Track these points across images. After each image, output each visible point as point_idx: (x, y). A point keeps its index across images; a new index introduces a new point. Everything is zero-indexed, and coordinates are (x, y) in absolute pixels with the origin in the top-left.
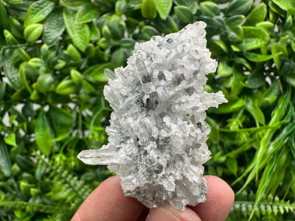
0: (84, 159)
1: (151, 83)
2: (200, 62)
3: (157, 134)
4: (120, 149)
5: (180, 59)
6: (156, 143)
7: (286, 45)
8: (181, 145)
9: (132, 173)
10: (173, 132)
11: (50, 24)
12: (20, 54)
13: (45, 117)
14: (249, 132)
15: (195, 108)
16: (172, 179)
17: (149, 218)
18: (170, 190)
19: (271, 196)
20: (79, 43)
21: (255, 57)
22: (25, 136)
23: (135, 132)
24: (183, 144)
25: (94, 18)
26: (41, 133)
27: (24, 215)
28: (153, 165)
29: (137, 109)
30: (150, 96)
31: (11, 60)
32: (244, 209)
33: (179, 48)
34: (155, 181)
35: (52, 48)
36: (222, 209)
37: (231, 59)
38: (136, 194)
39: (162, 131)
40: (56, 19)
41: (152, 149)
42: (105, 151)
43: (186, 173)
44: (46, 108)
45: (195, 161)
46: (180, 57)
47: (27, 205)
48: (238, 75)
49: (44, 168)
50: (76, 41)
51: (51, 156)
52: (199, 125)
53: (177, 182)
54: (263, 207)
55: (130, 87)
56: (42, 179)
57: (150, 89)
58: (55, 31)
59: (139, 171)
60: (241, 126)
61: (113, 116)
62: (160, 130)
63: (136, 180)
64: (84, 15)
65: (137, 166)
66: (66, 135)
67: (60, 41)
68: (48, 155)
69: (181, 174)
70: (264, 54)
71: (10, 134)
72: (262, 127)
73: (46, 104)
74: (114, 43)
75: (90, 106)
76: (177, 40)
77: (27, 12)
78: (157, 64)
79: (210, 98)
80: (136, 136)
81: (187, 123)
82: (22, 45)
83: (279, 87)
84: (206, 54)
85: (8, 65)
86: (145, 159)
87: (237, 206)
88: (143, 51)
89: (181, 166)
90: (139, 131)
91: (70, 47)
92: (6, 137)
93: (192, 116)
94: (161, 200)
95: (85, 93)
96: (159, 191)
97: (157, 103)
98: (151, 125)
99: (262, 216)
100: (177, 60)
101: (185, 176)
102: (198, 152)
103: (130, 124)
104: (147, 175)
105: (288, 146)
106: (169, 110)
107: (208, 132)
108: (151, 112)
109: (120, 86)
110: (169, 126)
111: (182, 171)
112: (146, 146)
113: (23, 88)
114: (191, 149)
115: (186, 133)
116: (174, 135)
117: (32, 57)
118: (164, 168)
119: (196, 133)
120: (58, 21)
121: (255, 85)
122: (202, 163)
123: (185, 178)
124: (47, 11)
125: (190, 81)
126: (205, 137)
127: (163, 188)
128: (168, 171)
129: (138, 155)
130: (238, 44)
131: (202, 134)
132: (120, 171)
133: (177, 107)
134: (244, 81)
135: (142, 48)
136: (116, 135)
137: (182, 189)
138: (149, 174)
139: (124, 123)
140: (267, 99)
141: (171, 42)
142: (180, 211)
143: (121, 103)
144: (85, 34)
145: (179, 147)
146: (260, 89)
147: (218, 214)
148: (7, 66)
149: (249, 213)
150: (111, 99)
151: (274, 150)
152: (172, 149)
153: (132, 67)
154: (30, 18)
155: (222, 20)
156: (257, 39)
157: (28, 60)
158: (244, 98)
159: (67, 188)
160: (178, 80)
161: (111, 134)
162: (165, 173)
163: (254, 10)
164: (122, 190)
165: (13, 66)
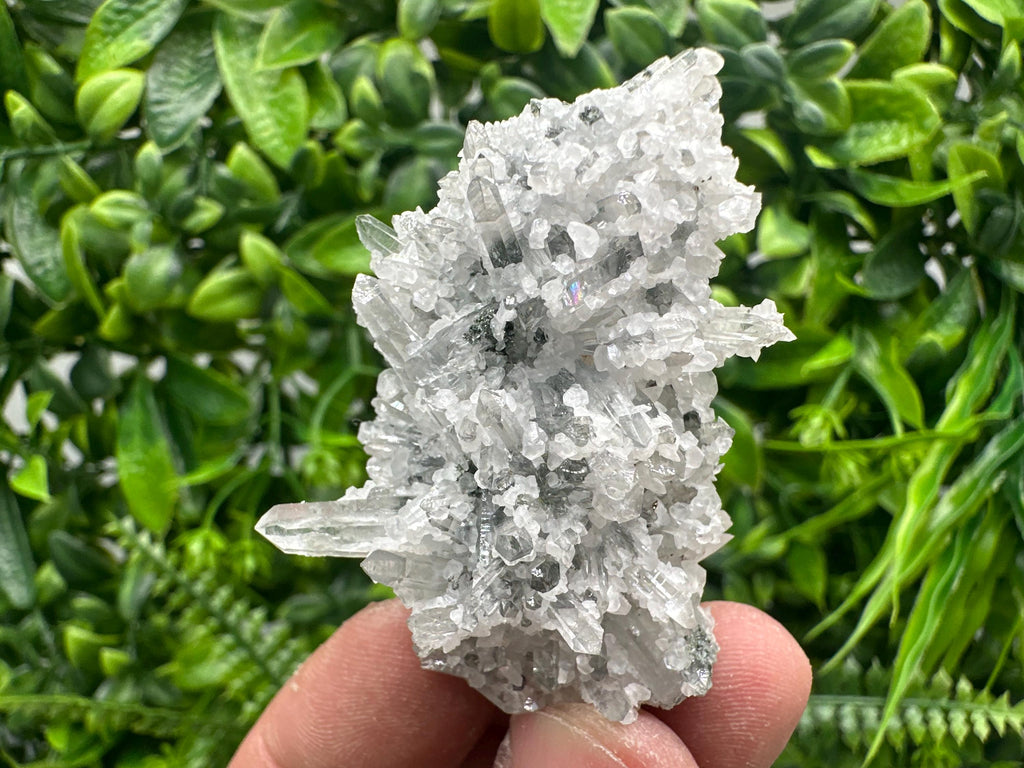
0: (278, 537)
1: (522, 266)
2: (697, 193)
3: (541, 449)
4: (409, 501)
5: (626, 182)
6: (538, 481)
7: (998, 146)
8: (627, 491)
9: (450, 589)
10: (598, 443)
11: (167, 72)
12: (61, 178)
13: (151, 401)
14: (867, 452)
15: (676, 360)
16: (591, 612)
17: (509, 749)
18: (583, 649)
19: (943, 677)
20: (273, 136)
21: (890, 188)
22: (82, 467)
23: (461, 441)
24: (631, 486)
25: (324, 49)
26: (138, 455)
27: (80, 742)
28: (525, 558)
29: (470, 358)
30: (518, 313)
31: (31, 198)
32: (849, 723)
33: (626, 145)
34: (531, 619)
35: (175, 157)
36: (767, 719)
37: (806, 198)
38: (463, 663)
39: (561, 438)
40: (191, 52)
41: (522, 503)
42: (355, 509)
43: (642, 592)
44: (157, 369)
45: (676, 548)
46: (627, 174)
47: (87, 709)
48: (828, 252)
49: (148, 578)
50: (261, 131)
51: (171, 539)
52: (691, 420)
53: (607, 620)
54: (914, 715)
55: (446, 280)
56: (143, 616)
57: (519, 288)
58: (184, 95)
59: (475, 581)
60: (840, 430)
61: (386, 386)
62: (551, 434)
63: (465, 613)
64: (287, 39)
65: (467, 561)
66: (226, 464)
67: (205, 131)
68: (160, 532)
69: (625, 594)
70: (921, 180)
71: (27, 459)
72: (912, 436)
73: (156, 353)
74: (393, 137)
75: (308, 362)
76: (619, 114)
77: (88, 30)
78: (546, 198)
79: (733, 326)
80: (466, 456)
81: (647, 413)
82: (69, 146)
83: (974, 297)
84: (719, 166)
85: (21, 214)
86: (495, 538)
87: (826, 713)
88: (495, 151)
89: (625, 566)
90: (478, 439)
91: (240, 151)
92: (16, 470)
93: (666, 388)
94: (551, 686)
95: (293, 315)
96: (544, 653)
97: (541, 337)
98: (521, 417)
99: (911, 746)
100: (614, 184)
101: (638, 601)
102: (687, 517)
103: (446, 414)
104: (505, 596)
105: (1003, 501)
106: (583, 367)
107: (723, 445)
108: (519, 370)
109: (412, 277)
110: (582, 422)
111: (627, 583)
112: (501, 493)
113: (73, 296)
114: (660, 505)
115: (644, 447)
116: (602, 455)
117: (104, 189)
118: (563, 572)
119: (680, 447)
120: (198, 60)
121: (890, 289)
122: (700, 555)
123: (636, 609)
124: (157, 24)
125: (662, 261)
126: (710, 466)
127: (561, 643)
128: (578, 582)
129: (471, 523)
130: (829, 141)
131: (701, 452)
132: (406, 581)
133: (613, 352)
134: (851, 275)
135: (492, 139)
136: (395, 452)
137: (626, 647)
138: (509, 592)
139: (425, 409)
140: (930, 336)
141: (596, 119)
142: (617, 725)
143: (412, 338)
144: (291, 108)
145: (617, 495)
146: (906, 301)
147: (752, 738)
148: (18, 221)
149: (868, 738)
150: (377, 325)
151: (956, 514)
152: (593, 504)
153: (457, 210)
154: (98, 52)
155: (775, 58)
156: (895, 124)
157: (89, 199)
158: (849, 334)
159: (230, 649)
160: (618, 258)
161: (378, 448)
162: (566, 590)
163: (885, 25)
164: (414, 648)
165: (40, 219)
